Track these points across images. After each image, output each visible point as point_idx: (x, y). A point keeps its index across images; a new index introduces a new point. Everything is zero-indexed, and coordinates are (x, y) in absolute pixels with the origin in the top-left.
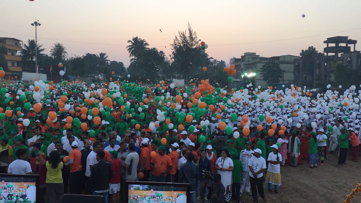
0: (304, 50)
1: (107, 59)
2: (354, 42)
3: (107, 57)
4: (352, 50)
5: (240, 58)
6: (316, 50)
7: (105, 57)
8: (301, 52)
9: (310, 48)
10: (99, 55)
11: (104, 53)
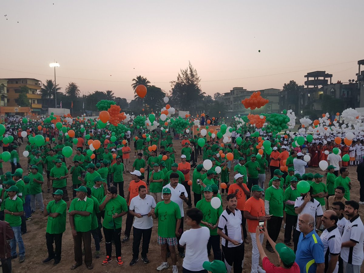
0: (287, 84)
1: (113, 96)
2: (331, 76)
3: (113, 94)
4: (329, 83)
5: (230, 92)
6: (297, 83)
7: (111, 94)
8: (284, 85)
9: (291, 82)
10: (106, 93)
11: (110, 91)
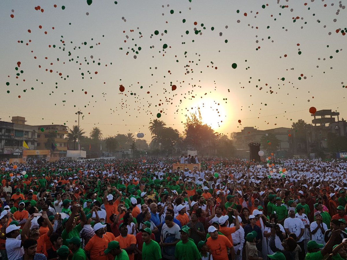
0: (295, 123)
1: (133, 138)
2: (338, 114)
3: (133, 136)
4: (336, 120)
5: (241, 131)
6: (305, 122)
7: (132, 136)
8: (292, 124)
9: (299, 120)
10: (127, 135)
11: (131, 133)
